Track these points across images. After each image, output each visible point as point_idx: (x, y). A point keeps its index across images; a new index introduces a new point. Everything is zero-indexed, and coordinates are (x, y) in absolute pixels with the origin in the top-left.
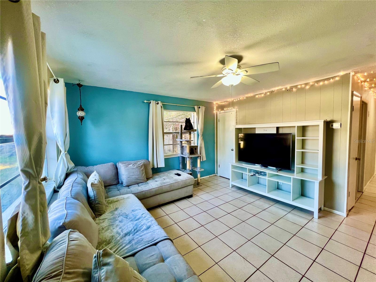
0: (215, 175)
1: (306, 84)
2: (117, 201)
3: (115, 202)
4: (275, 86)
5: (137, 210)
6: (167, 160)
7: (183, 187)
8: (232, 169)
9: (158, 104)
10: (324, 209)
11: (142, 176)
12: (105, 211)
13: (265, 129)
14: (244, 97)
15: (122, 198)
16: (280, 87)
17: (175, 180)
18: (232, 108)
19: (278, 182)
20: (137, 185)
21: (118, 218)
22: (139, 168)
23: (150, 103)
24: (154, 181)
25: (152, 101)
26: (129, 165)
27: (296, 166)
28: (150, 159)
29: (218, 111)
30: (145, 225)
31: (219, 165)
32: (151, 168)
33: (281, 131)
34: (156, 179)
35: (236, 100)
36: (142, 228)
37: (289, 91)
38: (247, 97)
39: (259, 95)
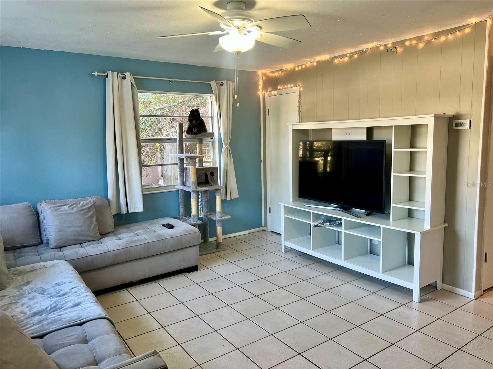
0: (263, 230)
1: (419, 39)
2: (31, 271)
3: (27, 272)
4: (367, 42)
5: (65, 283)
6: (147, 198)
7: (175, 249)
8: (285, 214)
9: (124, 78)
10: (443, 288)
11: (90, 228)
12: (5, 286)
13: (348, 131)
14: (312, 61)
15: (42, 266)
16: (375, 44)
17: (159, 236)
18: (292, 85)
19: (371, 240)
20: (79, 245)
21: (27, 295)
22: (82, 212)
23: (107, 76)
24: (115, 238)
25: (110, 73)
26: (63, 207)
27: (392, 205)
28: (111, 194)
29: (267, 91)
30: (72, 302)
31: (270, 208)
32: (114, 213)
33: (377, 137)
34: (119, 236)
35: (300, 68)
36: (66, 306)
37: (390, 51)
38: (318, 62)
39: (340, 59)
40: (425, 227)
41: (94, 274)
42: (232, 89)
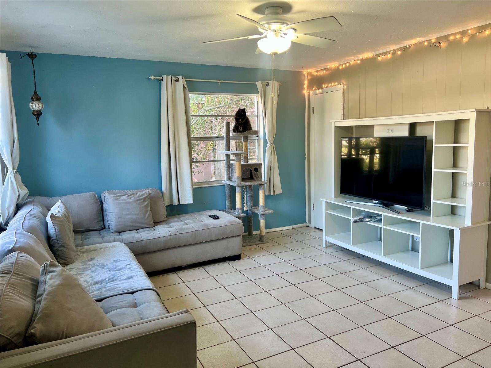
0: (306, 226)
1: (464, 33)
2: (95, 250)
3: (92, 251)
4: (411, 38)
5: (121, 260)
6: (197, 191)
7: (219, 238)
8: (326, 209)
9: (177, 81)
10: (486, 287)
11: (145, 217)
12: (73, 261)
13: (391, 128)
14: (356, 59)
15: (104, 247)
16: (418, 40)
17: (206, 225)
18: (336, 83)
19: (413, 237)
20: (135, 231)
21: (90, 268)
22: (138, 202)
23: (162, 80)
24: (167, 226)
25: (165, 77)
26: (122, 197)
27: (432, 201)
28: (164, 187)
29: (312, 90)
30: (126, 275)
31: (313, 204)
32: (167, 205)
34: (170, 224)
35: (344, 66)
36: (121, 278)
37: (434, 46)
38: (362, 60)
39: (383, 56)
40: (466, 224)
41: (147, 257)
42: (277, 88)
